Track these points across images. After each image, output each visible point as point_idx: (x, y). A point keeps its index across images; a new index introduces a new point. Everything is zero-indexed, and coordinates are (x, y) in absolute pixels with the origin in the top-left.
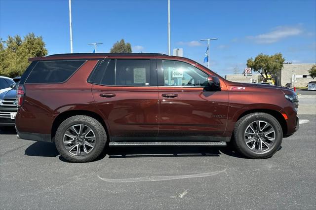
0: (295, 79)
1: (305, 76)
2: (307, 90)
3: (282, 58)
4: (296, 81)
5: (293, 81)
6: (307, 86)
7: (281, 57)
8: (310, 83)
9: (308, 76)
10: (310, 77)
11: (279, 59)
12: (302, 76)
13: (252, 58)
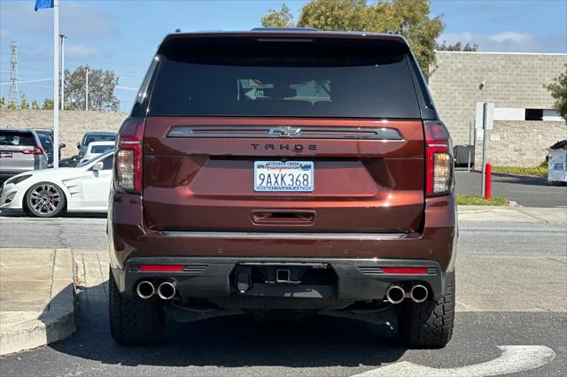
0: (489, 126)
1: (534, 115)
2: (542, 181)
3: (431, 17)
4: (495, 137)
5: (480, 133)
6: (545, 165)
7: (425, 11)
8: (558, 146)
9: (550, 112)
10: (559, 119)
11: (414, 21)
12: (522, 116)
13: (285, 10)
